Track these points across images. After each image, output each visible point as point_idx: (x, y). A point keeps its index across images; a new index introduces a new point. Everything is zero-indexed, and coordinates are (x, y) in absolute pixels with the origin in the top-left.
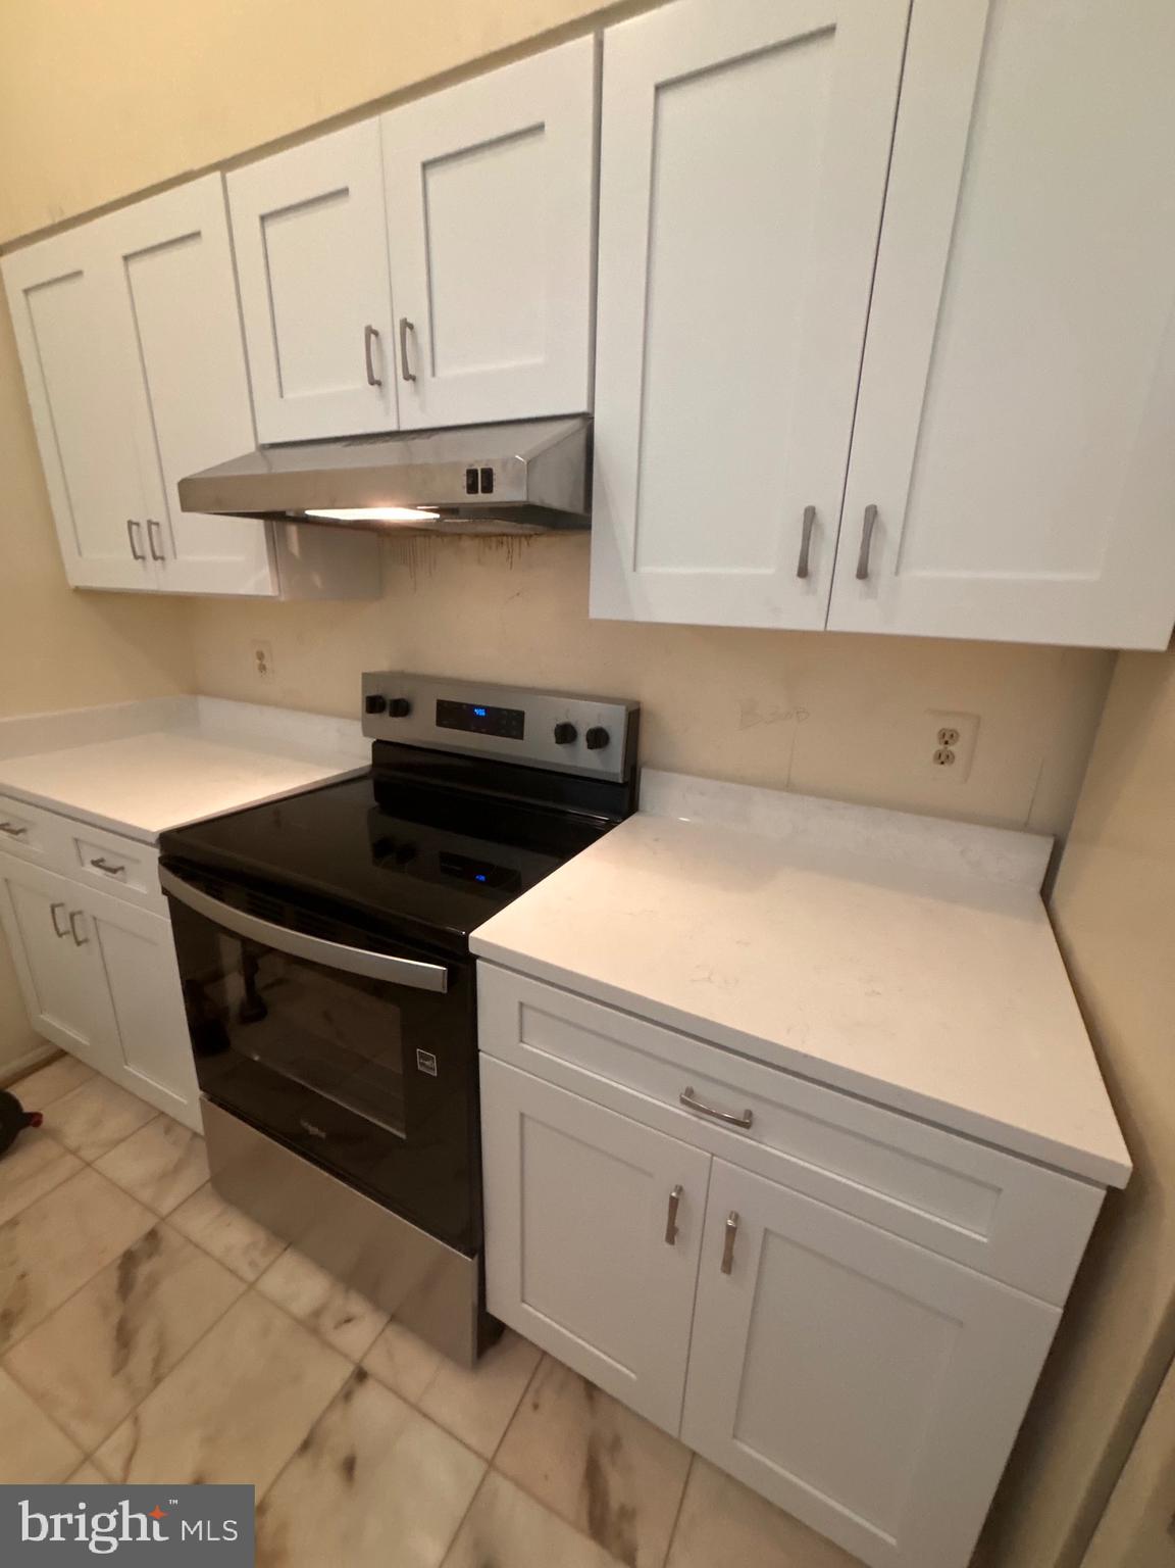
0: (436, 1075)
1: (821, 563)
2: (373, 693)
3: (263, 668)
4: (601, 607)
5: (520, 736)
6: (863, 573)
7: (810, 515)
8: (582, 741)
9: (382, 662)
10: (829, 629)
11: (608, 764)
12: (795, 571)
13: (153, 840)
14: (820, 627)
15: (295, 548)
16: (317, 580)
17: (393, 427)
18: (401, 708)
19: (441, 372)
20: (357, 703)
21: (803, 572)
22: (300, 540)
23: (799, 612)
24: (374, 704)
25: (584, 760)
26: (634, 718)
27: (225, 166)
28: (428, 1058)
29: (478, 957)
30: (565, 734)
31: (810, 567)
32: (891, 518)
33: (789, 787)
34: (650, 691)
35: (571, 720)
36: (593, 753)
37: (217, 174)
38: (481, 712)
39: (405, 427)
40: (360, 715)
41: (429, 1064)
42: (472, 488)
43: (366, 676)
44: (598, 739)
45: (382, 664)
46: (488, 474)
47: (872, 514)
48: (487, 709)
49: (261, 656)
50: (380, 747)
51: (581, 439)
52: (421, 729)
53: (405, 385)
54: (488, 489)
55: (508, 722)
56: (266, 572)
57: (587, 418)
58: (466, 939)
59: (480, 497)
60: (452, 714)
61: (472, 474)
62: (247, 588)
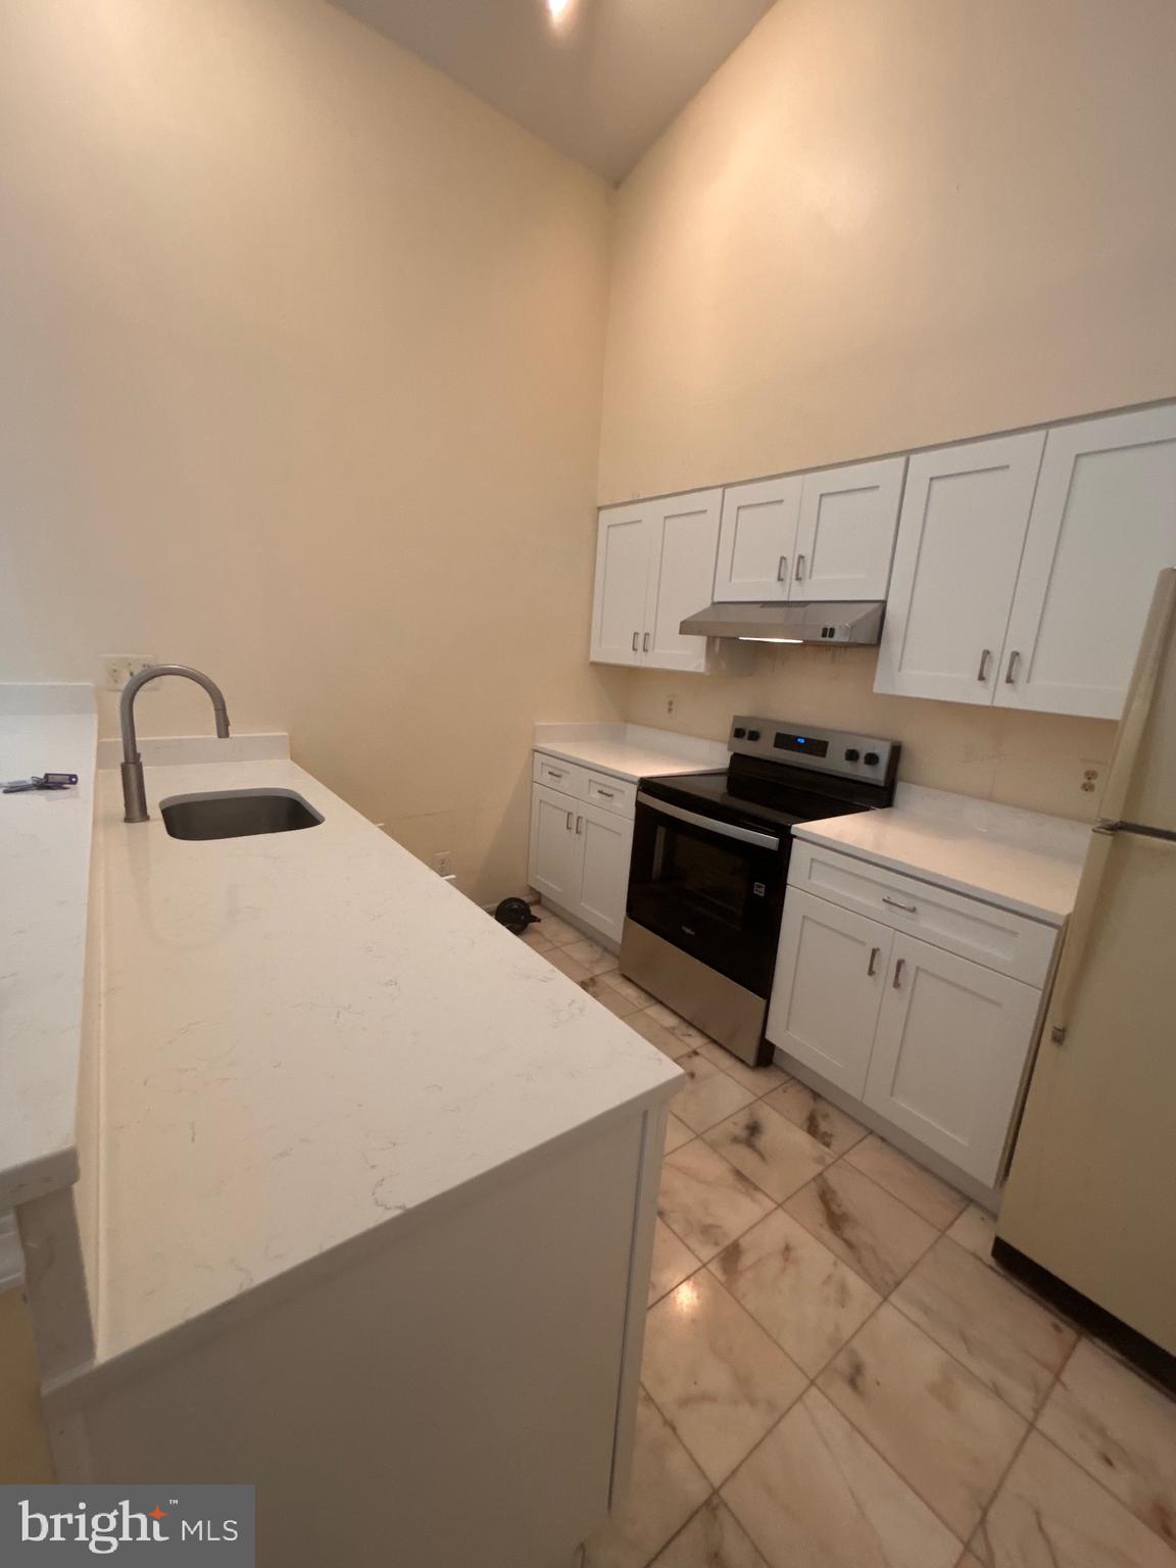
0: (762, 895)
1: (991, 676)
2: (738, 727)
3: (670, 710)
4: (881, 686)
5: (824, 755)
6: (1009, 680)
7: (987, 653)
8: (862, 760)
9: (744, 711)
10: (995, 704)
11: (877, 775)
12: (976, 677)
13: (636, 780)
14: (988, 703)
15: (717, 649)
16: (724, 666)
17: (784, 599)
18: (754, 736)
19: (814, 577)
20: (727, 730)
21: (981, 678)
22: (721, 646)
23: (979, 696)
24: (739, 733)
25: (863, 771)
26: (896, 751)
27: (725, 486)
28: (760, 887)
29: (795, 837)
30: (852, 755)
31: (985, 675)
32: (1026, 656)
33: (990, 799)
34: (909, 737)
35: (857, 748)
36: (867, 767)
37: (720, 490)
38: (803, 741)
39: (792, 599)
40: (728, 738)
41: (760, 890)
42: (824, 635)
43: (736, 718)
44: (872, 759)
45: (744, 712)
46: (832, 631)
47: (1015, 655)
48: (807, 740)
49: (671, 703)
50: (736, 758)
51: (880, 613)
52: (765, 749)
53: (795, 582)
54: (831, 635)
55: (818, 747)
56: (703, 660)
57: (884, 603)
58: (790, 828)
59: (827, 639)
60: (784, 741)
61: (825, 630)
62: (691, 668)
